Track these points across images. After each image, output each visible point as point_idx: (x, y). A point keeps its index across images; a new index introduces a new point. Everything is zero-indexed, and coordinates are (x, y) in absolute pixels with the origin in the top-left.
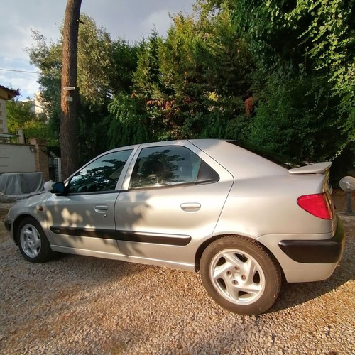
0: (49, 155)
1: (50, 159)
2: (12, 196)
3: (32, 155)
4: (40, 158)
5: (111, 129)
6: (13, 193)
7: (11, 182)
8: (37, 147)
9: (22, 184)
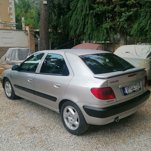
0: (35, 37)
1: (36, 39)
2: (14, 61)
3: (26, 37)
4: (30, 39)
5: (72, 20)
6: (14, 59)
7: (13, 54)
8: (28, 32)
9: (19, 55)
